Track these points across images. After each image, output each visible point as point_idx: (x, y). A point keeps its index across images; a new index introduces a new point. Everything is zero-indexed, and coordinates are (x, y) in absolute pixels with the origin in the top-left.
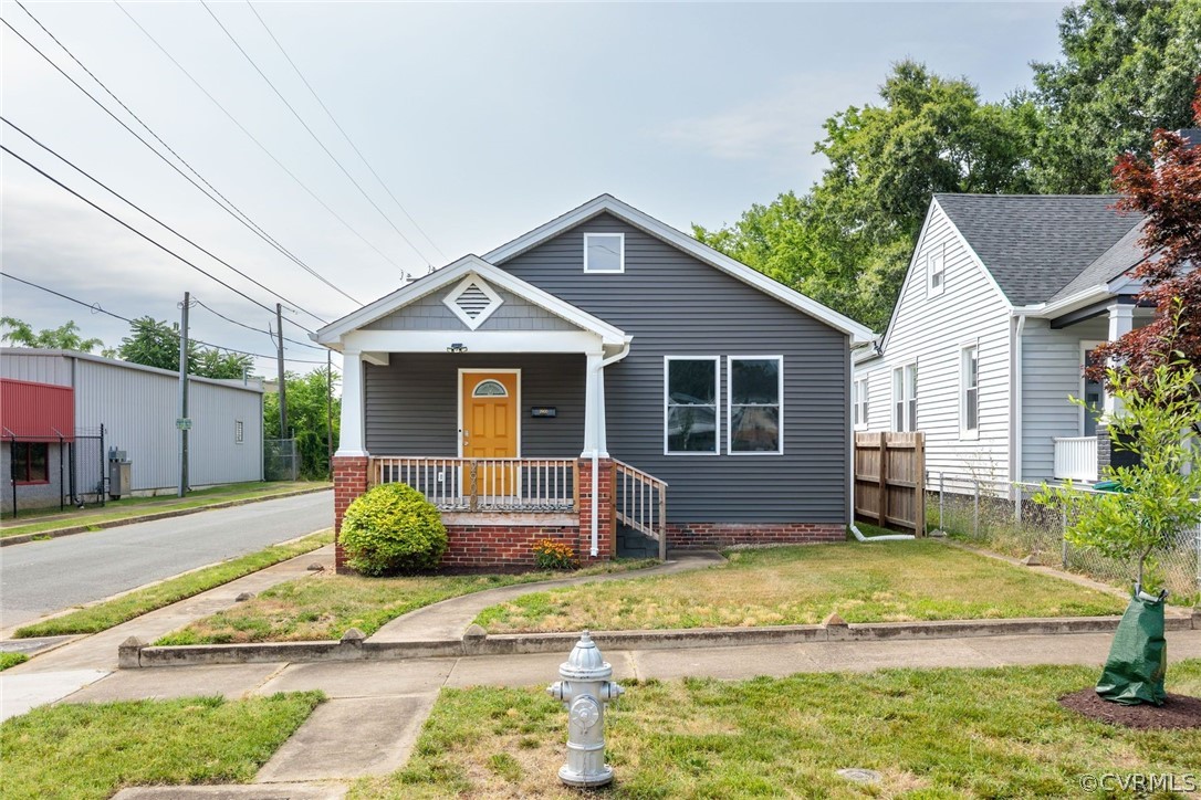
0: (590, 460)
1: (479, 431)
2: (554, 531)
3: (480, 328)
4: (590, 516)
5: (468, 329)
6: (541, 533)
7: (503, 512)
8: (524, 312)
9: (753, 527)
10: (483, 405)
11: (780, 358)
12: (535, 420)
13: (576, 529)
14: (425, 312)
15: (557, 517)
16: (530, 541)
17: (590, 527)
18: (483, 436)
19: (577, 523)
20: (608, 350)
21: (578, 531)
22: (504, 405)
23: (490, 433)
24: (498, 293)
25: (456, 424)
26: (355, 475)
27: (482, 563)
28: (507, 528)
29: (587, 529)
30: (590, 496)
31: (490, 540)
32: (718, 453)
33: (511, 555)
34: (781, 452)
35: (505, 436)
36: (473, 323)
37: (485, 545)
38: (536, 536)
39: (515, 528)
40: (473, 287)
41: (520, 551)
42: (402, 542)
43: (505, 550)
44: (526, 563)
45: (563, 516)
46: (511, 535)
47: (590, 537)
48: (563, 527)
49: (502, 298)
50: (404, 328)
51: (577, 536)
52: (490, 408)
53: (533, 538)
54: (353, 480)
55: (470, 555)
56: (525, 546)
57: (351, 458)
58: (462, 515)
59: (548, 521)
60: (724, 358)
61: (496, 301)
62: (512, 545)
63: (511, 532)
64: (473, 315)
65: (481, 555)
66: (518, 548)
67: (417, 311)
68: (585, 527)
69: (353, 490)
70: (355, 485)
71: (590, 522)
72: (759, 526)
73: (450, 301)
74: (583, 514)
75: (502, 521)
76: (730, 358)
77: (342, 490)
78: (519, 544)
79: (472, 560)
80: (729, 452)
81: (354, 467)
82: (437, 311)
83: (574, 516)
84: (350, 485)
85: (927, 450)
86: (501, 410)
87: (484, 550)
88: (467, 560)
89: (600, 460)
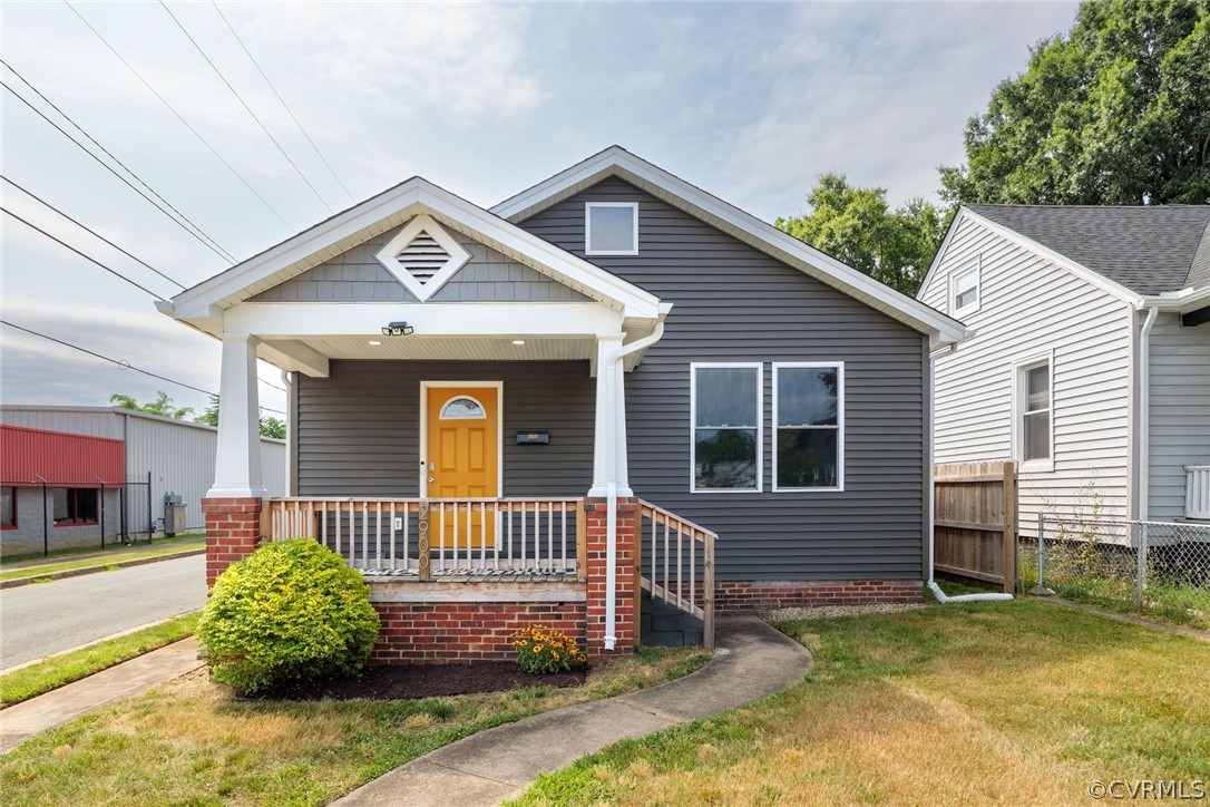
0: (604, 500)
1: (448, 464)
2: (548, 609)
3: (433, 299)
4: (604, 587)
5: (415, 300)
6: (527, 612)
7: (470, 581)
8: (502, 273)
9: (804, 586)
10: (453, 430)
11: (840, 365)
12: (522, 448)
13: (582, 606)
14: (349, 272)
15: (552, 587)
16: (510, 625)
17: (604, 603)
18: (453, 470)
19: (582, 597)
20: (631, 331)
21: (585, 609)
22: (482, 429)
23: (462, 467)
24: (462, 245)
25: (418, 454)
26: (238, 526)
27: (438, 660)
28: (475, 606)
29: (599, 607)
30: (604, 555)
31: (448, 624)
32: (760, 490)
33: (482, 647)
34: (842, 488)
35: (482, 470)
36: (423, 291)
37: (443, 632)
38: (520, 617)
39: (488, 605)
40: (423, 236)
41: (495, 640)
42: (294, 640)
43: (473, 640)
44: (505, 658)
45: (561, 586)
46: (482, 617)
47: (603, 619)
48: (561, 603)
49: (468, 251)
50: (317, 299)
51: (583, 617)
52: (462, 433)
53: (516, 621)
54: (235, 534)
55: (419, 647)
56: (503, 633)
57: (231, 499)
58: (406, 587)
59: (539, 595)
60: (768, 366)
61: (458, 256)
62: (482, 632)
63: (481, 612)
64: (423, 280)
65: (436, 647)
66: (493, 635)
67: (336, 273)
68: (595, 603)
69: (235, 550)
70: (238, 542)
71: (604, 595)
72: (812, 584)
73: (388, 256)
74: (593, 583)
75: (468, 595)
76: (776, 365)
77: (218, 550)
78: (493, 629)
79: (421, 655)
80: (775, 489)
81: (237, 514)
82: (368, 273)
83: (578, 586)
84: (231, 542)
85: (1020, 484)
86: (477, 436)
87: (439, 639)
88: (414, 655)
89: (619, 499)
